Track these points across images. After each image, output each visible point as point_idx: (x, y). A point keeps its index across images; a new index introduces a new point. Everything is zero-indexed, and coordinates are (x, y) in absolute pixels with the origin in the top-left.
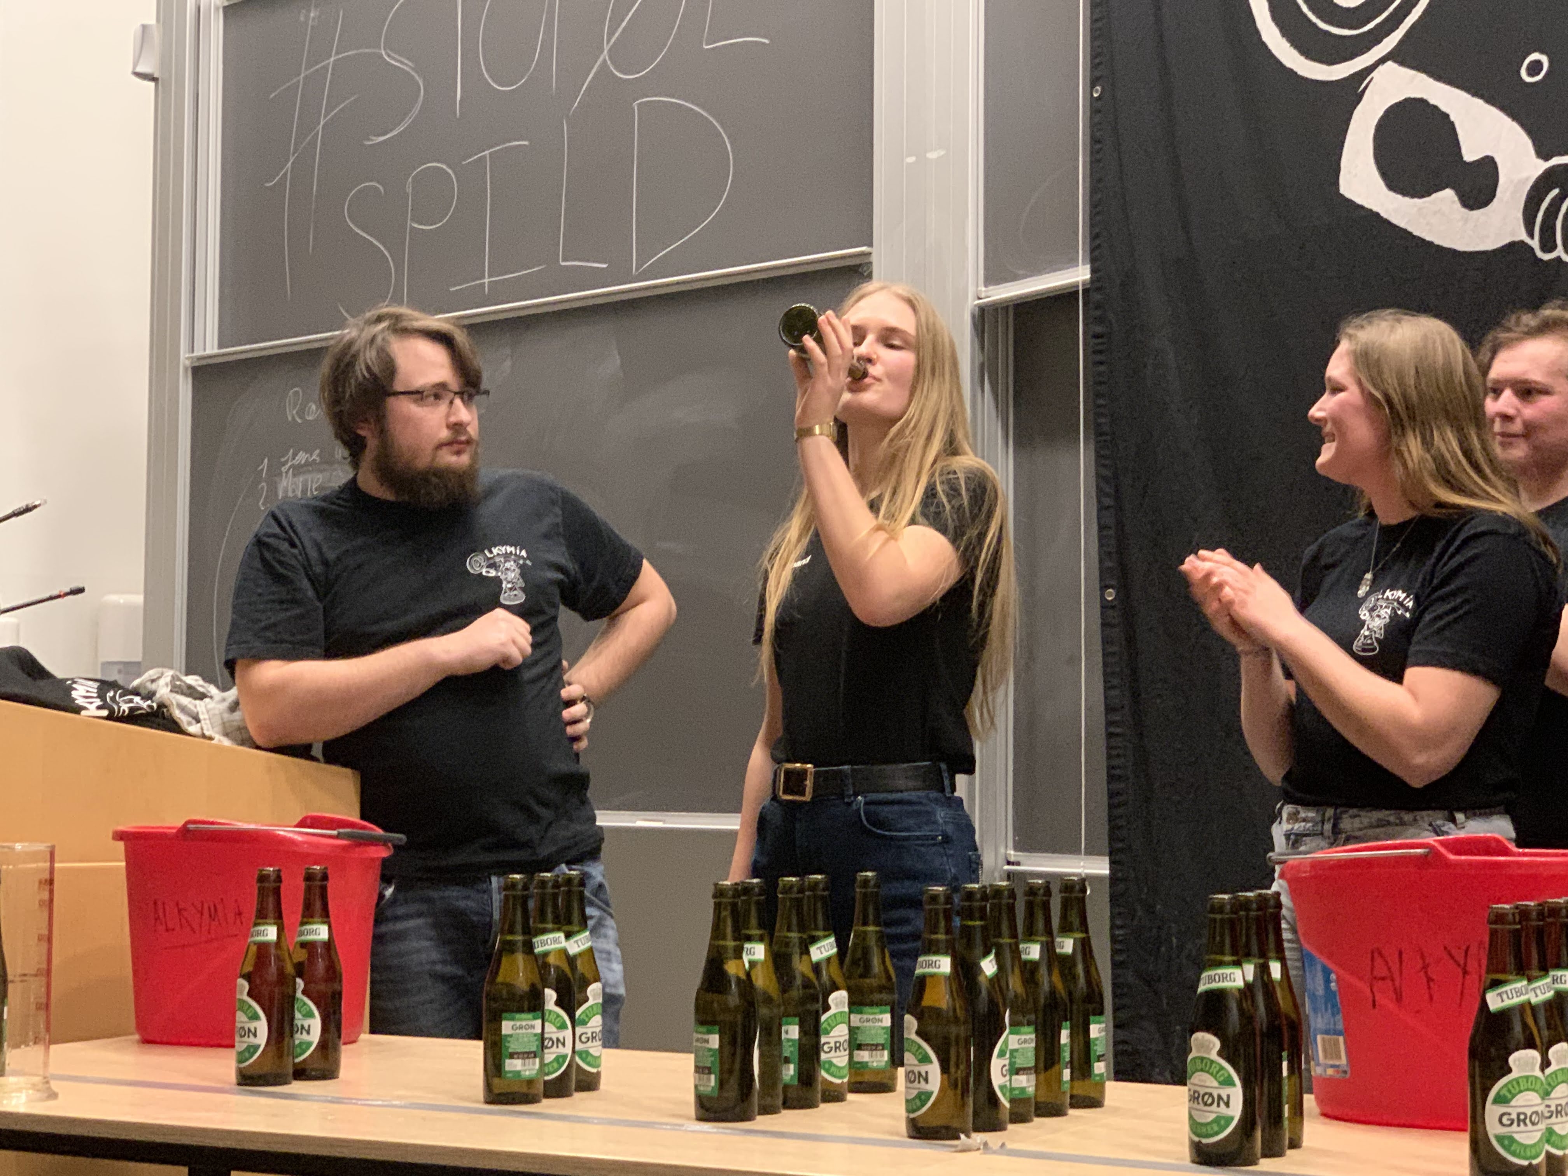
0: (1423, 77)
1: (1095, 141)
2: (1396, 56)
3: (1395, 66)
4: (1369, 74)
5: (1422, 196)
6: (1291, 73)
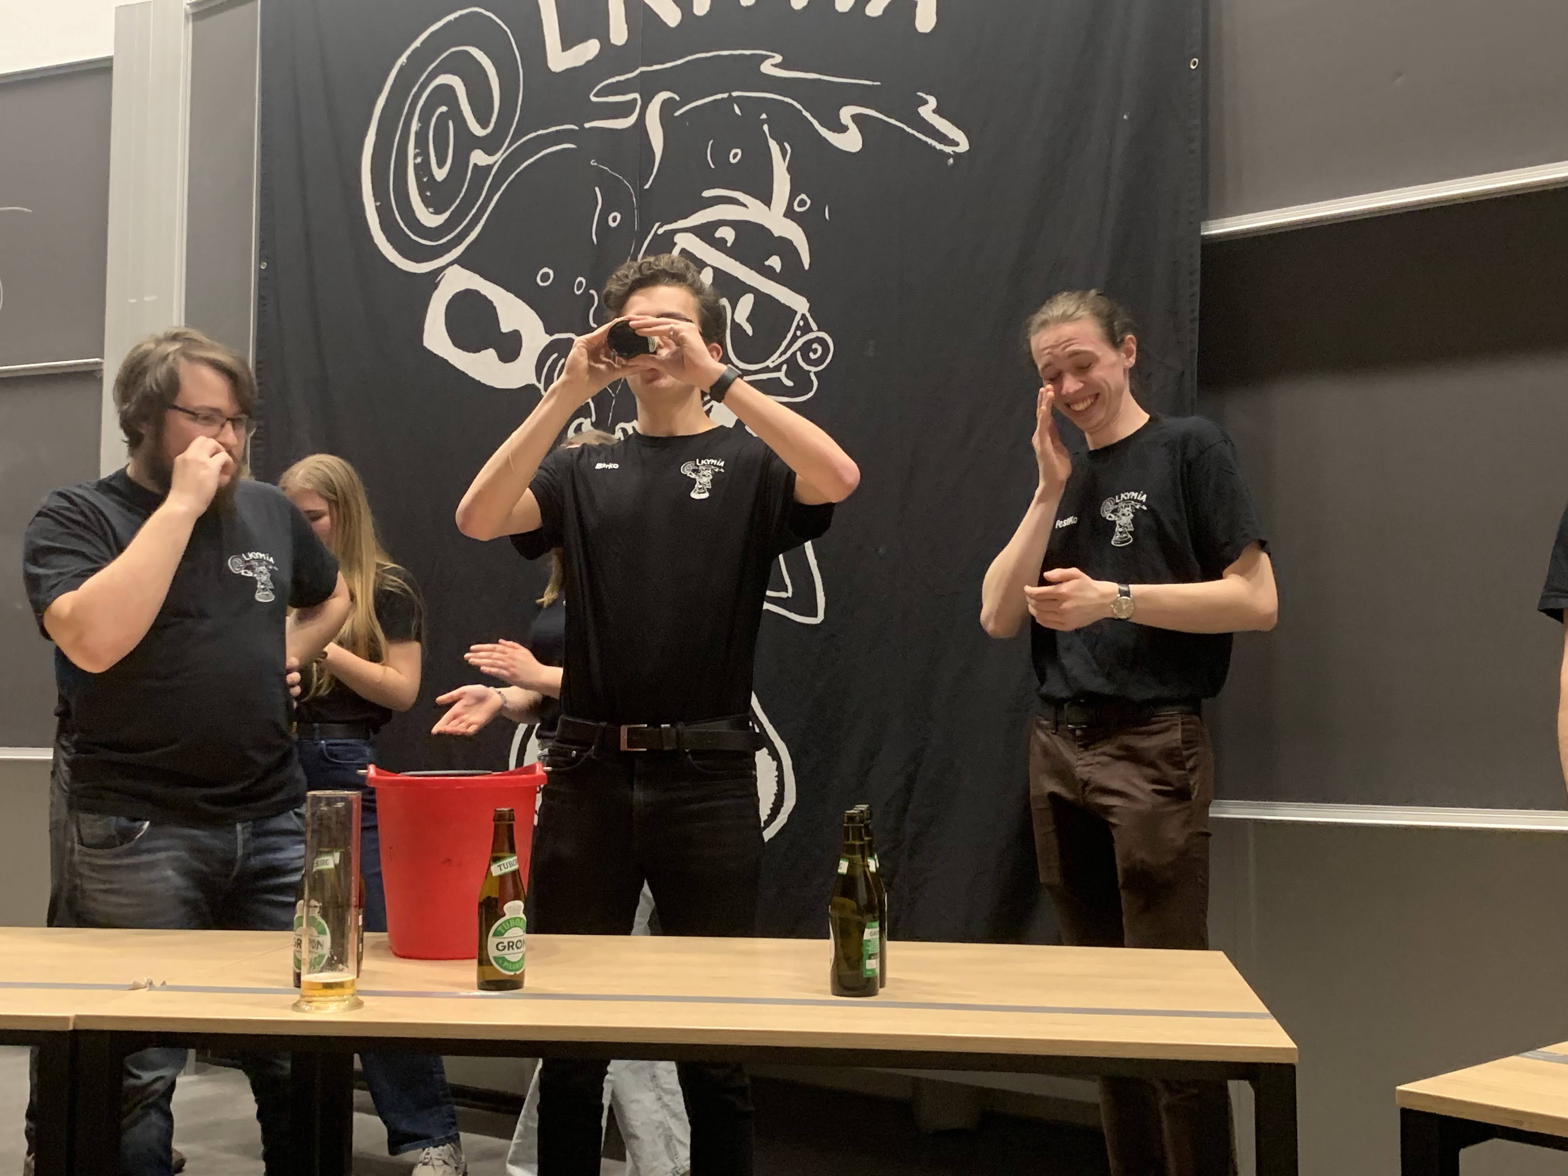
0: (477, 277)
1: (262, 300)
2: (460, 261)
3: (459, 267)
4: (442, 272)
5: (475, 352)
6: (393, 265)
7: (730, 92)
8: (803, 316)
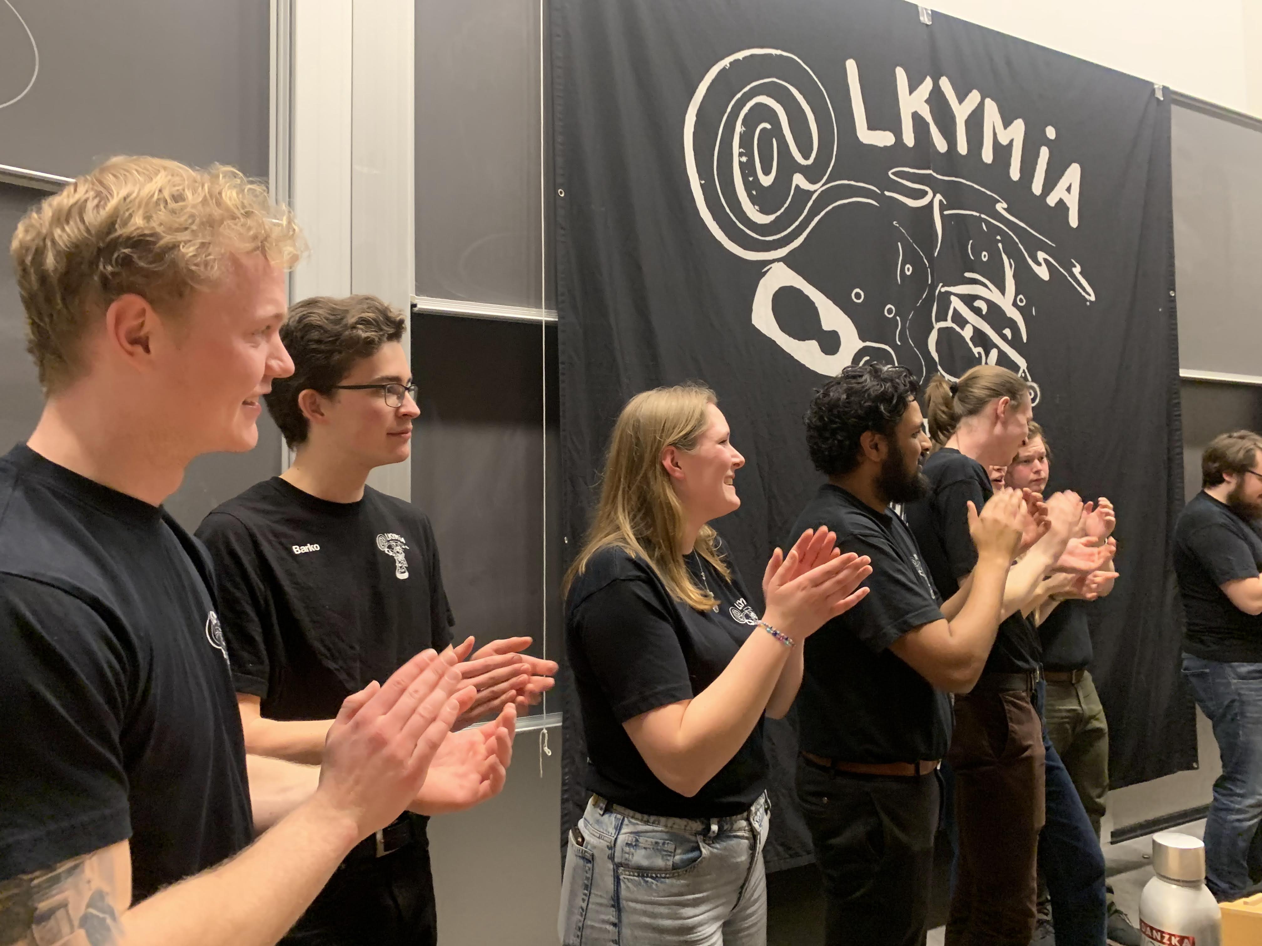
5: (800, 340)
7: (981, 213)
8: (1024, 371)
